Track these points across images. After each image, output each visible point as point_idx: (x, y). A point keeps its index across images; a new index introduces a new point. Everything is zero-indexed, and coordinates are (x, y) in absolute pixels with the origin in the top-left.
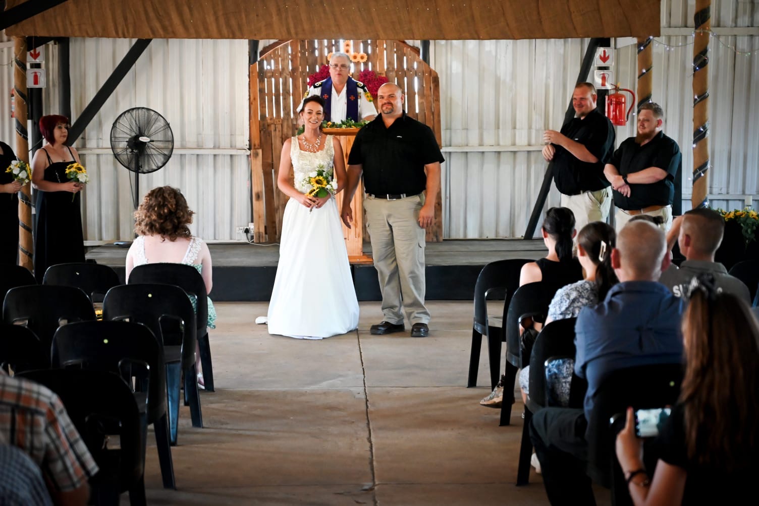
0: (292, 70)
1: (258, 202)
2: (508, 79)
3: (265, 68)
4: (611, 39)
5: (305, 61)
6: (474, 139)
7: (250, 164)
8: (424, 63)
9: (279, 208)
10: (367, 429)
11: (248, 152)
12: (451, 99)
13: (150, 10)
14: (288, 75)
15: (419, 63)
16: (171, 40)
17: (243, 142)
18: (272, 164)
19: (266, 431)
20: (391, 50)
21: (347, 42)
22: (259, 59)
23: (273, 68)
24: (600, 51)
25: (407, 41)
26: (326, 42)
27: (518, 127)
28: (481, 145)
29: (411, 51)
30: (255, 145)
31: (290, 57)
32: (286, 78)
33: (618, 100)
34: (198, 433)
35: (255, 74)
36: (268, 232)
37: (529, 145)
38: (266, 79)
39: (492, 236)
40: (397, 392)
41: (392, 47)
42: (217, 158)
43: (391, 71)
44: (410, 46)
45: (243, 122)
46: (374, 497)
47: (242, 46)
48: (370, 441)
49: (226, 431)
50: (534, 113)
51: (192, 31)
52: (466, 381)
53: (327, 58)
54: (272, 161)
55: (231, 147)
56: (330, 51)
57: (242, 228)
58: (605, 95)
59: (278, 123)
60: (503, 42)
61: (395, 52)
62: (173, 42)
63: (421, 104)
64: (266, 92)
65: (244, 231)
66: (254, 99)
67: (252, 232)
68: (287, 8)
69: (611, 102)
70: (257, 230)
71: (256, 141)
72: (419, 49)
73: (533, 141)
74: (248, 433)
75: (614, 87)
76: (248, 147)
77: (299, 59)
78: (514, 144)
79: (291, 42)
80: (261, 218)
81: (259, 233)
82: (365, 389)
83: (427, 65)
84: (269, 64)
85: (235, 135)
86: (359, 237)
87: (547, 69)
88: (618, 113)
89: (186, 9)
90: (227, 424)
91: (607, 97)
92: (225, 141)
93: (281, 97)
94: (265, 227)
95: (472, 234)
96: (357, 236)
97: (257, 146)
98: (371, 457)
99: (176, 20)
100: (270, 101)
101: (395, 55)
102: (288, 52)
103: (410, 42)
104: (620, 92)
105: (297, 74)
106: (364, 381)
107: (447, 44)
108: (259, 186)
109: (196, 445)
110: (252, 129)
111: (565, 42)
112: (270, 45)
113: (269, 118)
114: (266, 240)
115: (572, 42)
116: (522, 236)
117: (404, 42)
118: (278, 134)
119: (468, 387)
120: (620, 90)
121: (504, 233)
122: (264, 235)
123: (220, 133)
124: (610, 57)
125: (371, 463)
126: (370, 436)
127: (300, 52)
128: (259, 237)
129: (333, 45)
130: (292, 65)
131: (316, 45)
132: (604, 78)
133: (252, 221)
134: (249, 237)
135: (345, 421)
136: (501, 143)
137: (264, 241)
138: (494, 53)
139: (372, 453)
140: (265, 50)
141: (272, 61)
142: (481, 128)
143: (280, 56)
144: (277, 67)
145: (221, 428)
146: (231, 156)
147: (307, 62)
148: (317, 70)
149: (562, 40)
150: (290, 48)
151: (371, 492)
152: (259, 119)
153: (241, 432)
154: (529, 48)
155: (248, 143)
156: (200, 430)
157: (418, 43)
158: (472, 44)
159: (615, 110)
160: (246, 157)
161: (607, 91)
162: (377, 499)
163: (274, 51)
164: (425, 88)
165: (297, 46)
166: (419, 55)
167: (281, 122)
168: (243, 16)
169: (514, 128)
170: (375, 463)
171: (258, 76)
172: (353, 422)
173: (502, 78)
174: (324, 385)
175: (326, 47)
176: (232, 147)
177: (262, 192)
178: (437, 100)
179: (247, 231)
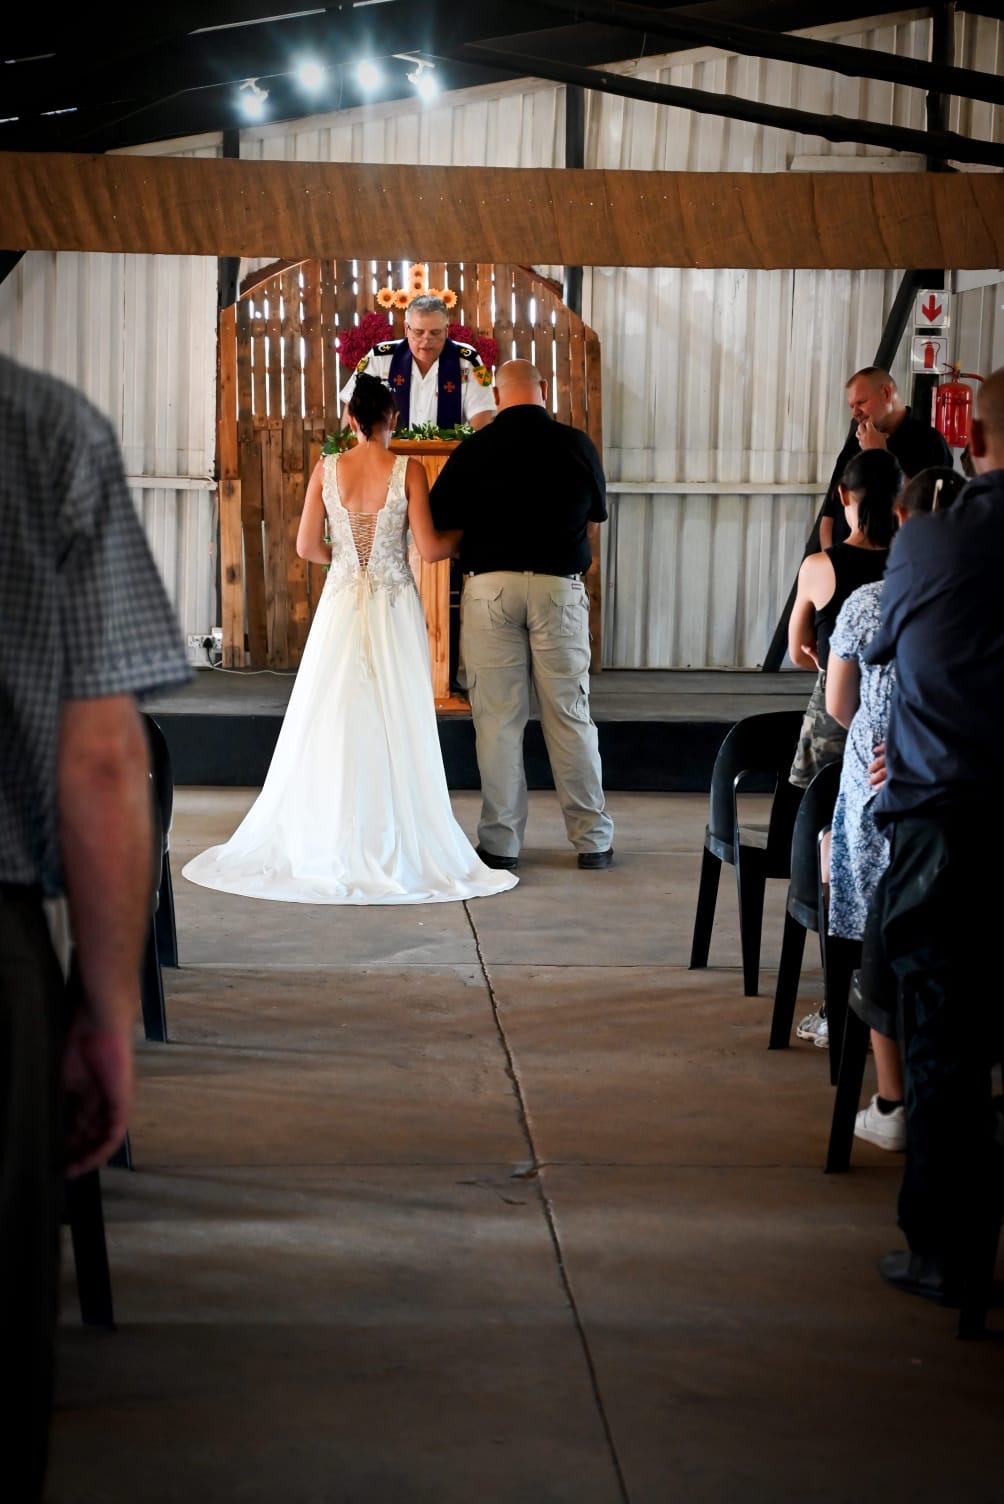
0: (304, 321)
1: (231, 587)
2: (738, 348)
3: (252, 316)
4: (946, 273)
5: (332, 304)
6: (666, 468)
7: (215, 509)
8: (570, 312)
9: (273, 599)
10: (502, 1051)
11: (214, 486)
12: (622, 385)
13: (31, 193)
14: (297, 331)
15: (561, 312)
16: (61, 255)
17: (203, 464)
18: (263, 510)
19: (296, 1051)
20: (506, 286)
21: (416, 267)
22: (238, 298)
23: (267, 316)
24: (923, 296)
25: (536, 268)
26: (374, 266)
27: (754, 444)
28: (680, 480)
29: (546, 289)
30: (227, 472)
31: (301, 295)
32: (292, 337)
33: (957, 397)
34: (160, 1053)
35: (231, 328)
36: (251, 646)
37: (777, 482)
38: (252, 339)
39: (699, 664)
40: (550, 976)
41: (507, 280)
42: (151, 494)
43: (503, 328)
44: (543, 279)
45: (204, 425)
46: (540, 1190)
47: (205, 270)
48: (512, 1076)
49: (215, 1050)
50: (787, 420)
51: (115, 237)
52: (686, 957)
53: (375, 298)
54: (262, 504)
55: (178, 474)
56: (382, 285)
57: (199, 637)
58: (932, 385)
59: (275, 427)
60: (729, 274)
61: (514, 290)
62: (67, 259)
63: (562, 396)
64: (252, 364)
65: (202, 645)
66: (228, 378)
67: (219, 647)
68: (307, 195)
69: (944, 400)
70: (229, 643)
71: (231, 463)
72: (562, 286)
73: (785, 476)
74: (260, 1053)
75: (948, 370)
76: (213, 474)
77: (319, 300)
78: (746, 481)
79: (304, 264)
80: (237, 618)
81: (233, 647)
82: (483, 969)
83: (576, 317)
84: (259, 308)
85: (187, 449)
86: (443, 660)
87: (817, 331)
88: (956, 425)
89: (103, 193)
90: (216, 1035)
91: (934, 391)
92: (165, 461)
93: (283, 376)
94: (246, 636)
95: (660, 658)
96: (439, 659)
97: (231, 474)
98: (519, 1108)
99: (83, 214)
100: (261, 383)
101: (513, 296)
102: (298, 284)
103: (543, 270)
104: (961, 381)
105: (316, 330)
106: (478, 952)
107: (616, 273)
108: (235, 554)
109: (159, 1078)
110: (222, 438)
111: (853, 278)
112: (260, 270)
113: (257, 417)
114: (245, 662)
115: (866, 276)
116: (758, 665)
117: (531, 271)
118: (275, 449)
119: (690, 969)
120: (963, 376)
121: (721, 658)
122: (242, 652)
123: (157, 447)
124: (944, 309)
125: (522, 1119)
126: (510, 1064)
127: (323, 285)
128: (233, 655)
129: (389, 273)
130: (305, 313)
131: (355, 273)
132: (929, 353)
133: (219, 624)
134: (213, 657)
135: (455, 1033)
136: (721, 477)
137: (242, 665)
138: (710, 297)
139: (520, 1101)
140: (252, 278)
141: (266, 303)
142: (681, 445)
143: (281, 293)
144: (274, 315)
145: (204, 1044)
146: (179, 492)
147: (336, 306)
148: (357, 322)
149: (847, 273)
150: (301, 277)
151: (532, 1180)
152: (237, 419)
153: (246, 1052)
154: (782, 287)
155: (212, 466)
156: (163, 1047)
157: (559, 272)
158: (666, 276)
159: (951, 417)
160: (208, 495)
161: (936, 377)
162: (546, 1194)
163: (270, 283)
164: (572, 364)
165: (317, 273)
166: (561, 296)
167: (280, 426)
168: (219, 209)
169: (748, 447)
170: (529, 1121)
171: (235, 331)
172: (470, 1036)
173: (725, 347)
174: (400, 958)
175: (376, 276)
176: (181, 473)
177: (239, 566)
178: (596, 388)
179: (208, 644)
